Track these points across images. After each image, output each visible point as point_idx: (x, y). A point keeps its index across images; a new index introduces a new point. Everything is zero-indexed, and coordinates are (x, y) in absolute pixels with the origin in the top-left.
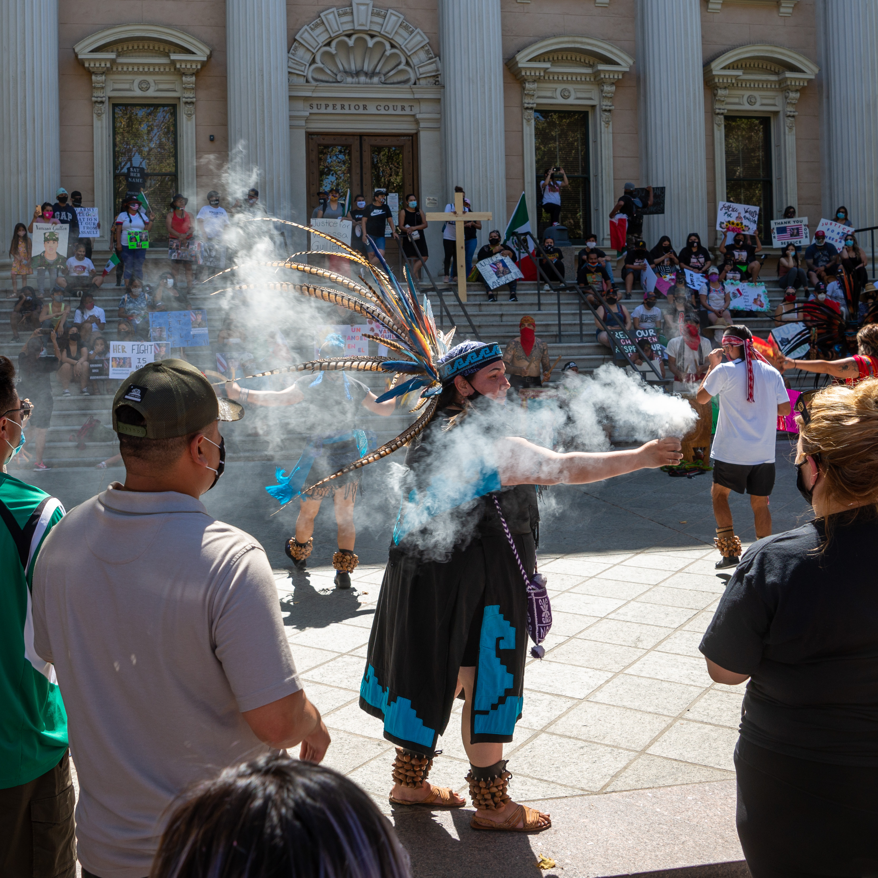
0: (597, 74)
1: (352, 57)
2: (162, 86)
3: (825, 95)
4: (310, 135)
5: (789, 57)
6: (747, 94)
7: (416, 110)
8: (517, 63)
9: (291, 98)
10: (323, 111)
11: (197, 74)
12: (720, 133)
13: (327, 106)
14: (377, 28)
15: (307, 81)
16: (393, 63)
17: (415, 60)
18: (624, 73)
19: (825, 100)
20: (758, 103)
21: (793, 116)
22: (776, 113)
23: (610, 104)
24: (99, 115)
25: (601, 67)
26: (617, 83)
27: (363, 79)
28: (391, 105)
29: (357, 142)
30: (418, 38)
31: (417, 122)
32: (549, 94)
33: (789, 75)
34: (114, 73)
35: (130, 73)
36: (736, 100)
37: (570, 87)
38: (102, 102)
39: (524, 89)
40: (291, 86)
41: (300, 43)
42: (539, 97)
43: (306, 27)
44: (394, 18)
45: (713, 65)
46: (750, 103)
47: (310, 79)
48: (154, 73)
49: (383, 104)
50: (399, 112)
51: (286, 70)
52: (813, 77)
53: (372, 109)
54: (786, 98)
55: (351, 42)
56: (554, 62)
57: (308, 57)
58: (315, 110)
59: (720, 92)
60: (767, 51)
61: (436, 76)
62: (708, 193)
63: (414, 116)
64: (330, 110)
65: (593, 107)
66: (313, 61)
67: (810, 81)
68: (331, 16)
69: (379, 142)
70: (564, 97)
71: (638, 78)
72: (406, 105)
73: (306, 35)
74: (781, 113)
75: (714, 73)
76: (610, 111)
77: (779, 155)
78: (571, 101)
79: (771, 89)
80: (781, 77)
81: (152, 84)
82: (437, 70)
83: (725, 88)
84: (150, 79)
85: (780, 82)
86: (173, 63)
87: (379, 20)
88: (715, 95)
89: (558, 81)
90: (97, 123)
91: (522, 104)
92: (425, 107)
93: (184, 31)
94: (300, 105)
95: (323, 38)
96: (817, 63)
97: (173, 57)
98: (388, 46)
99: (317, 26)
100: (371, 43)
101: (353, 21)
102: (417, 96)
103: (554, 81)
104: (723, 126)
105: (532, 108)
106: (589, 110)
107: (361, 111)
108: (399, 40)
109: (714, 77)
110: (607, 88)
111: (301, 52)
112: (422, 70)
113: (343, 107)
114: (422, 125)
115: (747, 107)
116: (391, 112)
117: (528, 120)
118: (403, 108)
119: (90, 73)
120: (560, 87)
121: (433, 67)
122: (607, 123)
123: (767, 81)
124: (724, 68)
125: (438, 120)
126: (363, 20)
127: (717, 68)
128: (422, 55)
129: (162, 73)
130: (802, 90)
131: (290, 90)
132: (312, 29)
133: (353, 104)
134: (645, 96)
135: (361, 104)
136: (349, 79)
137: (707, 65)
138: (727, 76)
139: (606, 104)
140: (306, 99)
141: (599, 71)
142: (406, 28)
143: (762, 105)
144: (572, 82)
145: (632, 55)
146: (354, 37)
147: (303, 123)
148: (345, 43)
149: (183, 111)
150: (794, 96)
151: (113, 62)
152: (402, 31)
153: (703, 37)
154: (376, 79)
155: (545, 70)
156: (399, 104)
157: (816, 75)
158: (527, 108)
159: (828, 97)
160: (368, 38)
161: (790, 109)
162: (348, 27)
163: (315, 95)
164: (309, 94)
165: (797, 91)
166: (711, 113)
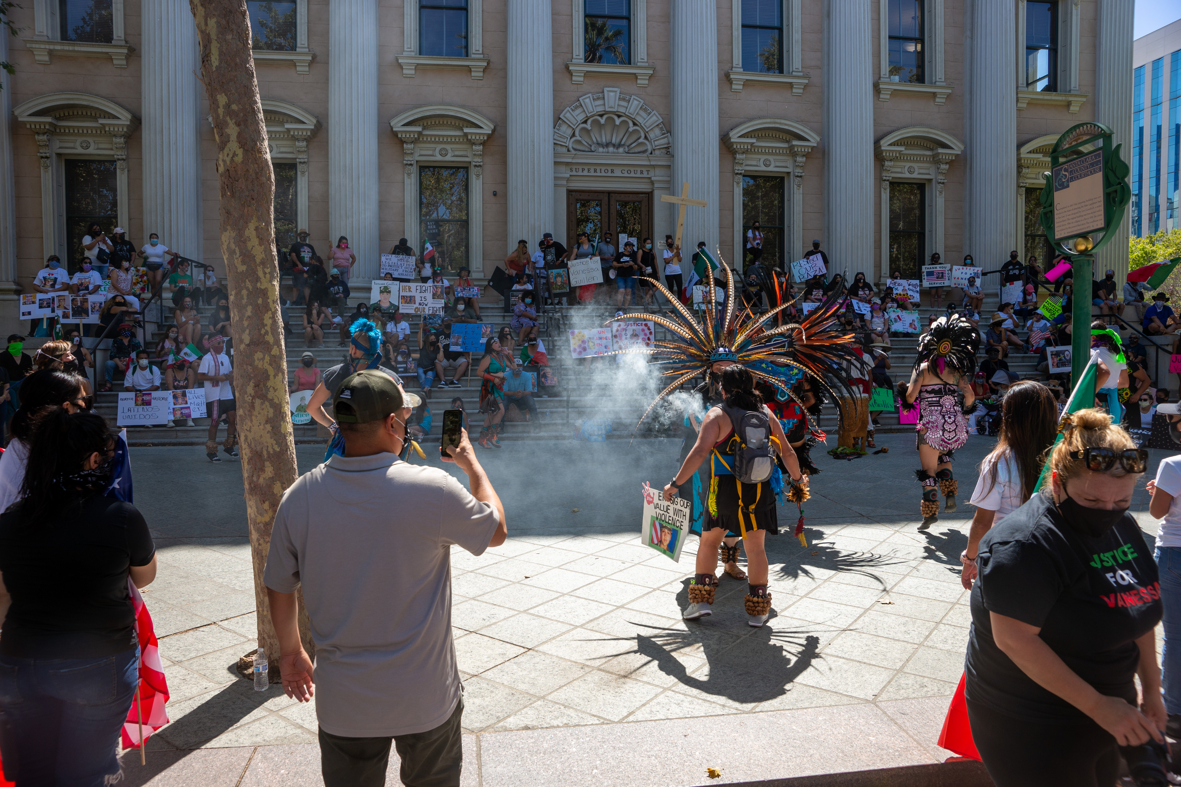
0: (792, 147)
1: (603, 132)
2: (457, 153)
3: (968, 167)
4: (570, 192)
5: (942, 136)
6: (908, 165)
7: (651, 174)
8: (730, 138)
9: (556, 163)
10: (580, 173)
11: (484, 143)
12: (886, 196)
13: (583, 170)
14: (622, 110)
15: (569, 151)
16: (635, 137)
17: (651, 135)
18: (813, 148)
19: (968, 171)
20: (916, 173)
21: (943, 183)
22: (930, 180)
23: (801, 171)
24: (409, 175)
25: (795, 143)
26: (807, 155)
27: (611, 149)
28: (632, 169)
29: (606, 198)
30: (654, 118)
31: (652, 183)
32: (754, 163)
33: (941, 150)
34: (420, 142)
35: (433, 142)
36: (899, 170)
37: (771, 158)
38: (411, 165)
39: (735, 158)
40: (556, 154)
41: (564, 121)
42: (746, 165)
43: (568, 108)
44: (636, 102)
45: (882, 142)
46: (910, 172)
47: (571, 149)
48: (451, 143)
49: (626, 169)
50: (639, 175)
51: (552, 142)
52: (959, 153)
53: (618, 173)
54: (938, 168)
55: (602, 121)
56: (758, 138)
57: (570, 132)
58: (574, 173)
59: (887, 163)
60: (924, 132)
61: (668, 148)
62: (875, 242)
63: (650, 178)
64: (586, 173)
65: (788, 173)
66: (574, 135)
67: (957, 156)
68: (587, 100)
69: (623, 198)
70: (766, 165)
71: (824, 151)
72: (644, 170)
73: (568, 115)
74: (934, 182)
75: (883, 148)
76: (801, 177)
77: (931, 213)
78: (771, 168)
79: (927, 162)
80: (935, 152)
81: (450, 151)
82: (669, 143)
83: (891, 160)
84: (448, 147)
85: (934, 156)
86: (466, 135)
87: (624, 104)
88: (883, 166)
89: (762, 153)
90: (407, 181)
91: (733, 170)
92: (658, 171)
93: (475, 110)
94: (563, 168)
95: (581, 117)
96: (963, 142)
97: (466, 130)
98: (631, 124)
99: (576, 107)
100: (618, 121)
101: (604, 105)
102: (652, 163)
103: (758, 153)
104: (888, 190)
105: (741, 174)
106: (785, 175)
107: (609, 174)
108: (639, 119)
109: (882, 151)
110: (799, 159)
111: (564, 128)
112: (656, 143)
113: (595, 171)
114: (656, 185)
115: (907, 175)
116: (632, 175)
117: (738, 183)
118: (642, 172)
119: (402, 142)
120: (763, 158)
121: (665, 141)
122: (799, 186)
123: (924, 155)
124: (890, 145)
125: (668, 182)
126: (612, 103)
127: (885, 144)
128: (657, 131)
129: (457, 143)
130: (951, 163)
131: (555, 157)
132: (573, 110)
133: (603, 169)
134: (829, 166)
135: (609, 169)
136: (601, 149)
137: (877, 142)
138: (893, 151)
139: (798, 171)
140: (567, 164)
141: (794, 146)
142: (645, 110)
143: (919, 174)
144: (772, 154)
145: (820, 133)
146: (605, 117)
147: (564, 183)
148: (598, 121)
149: (473, 171)
150: (944, 167)
151: (420, 133)
152: (642, 113)
153: (874, 120)
154: (621, 150)
155: (752, 144)
156: (639, 169)
157: (962, 151)
158: (737, 174)
159: (971, 169)
160: (616, 118)
161: (941, 177)
162: (600, 109)
163: (574, 161)
164: (570, 160)
165: (946, 163)
166: (879, 180)
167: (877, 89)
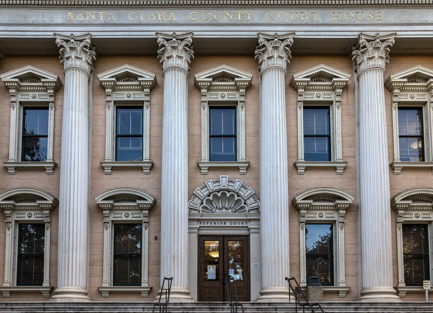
2: (135, 216)
4: (200, 236)
6: (415, 212)
7: (248, 224)
8: (296, 201)
9: (191, 219)
10: (206, 225)
11: (149, 210)
12: (400, 233)
14: (230, 188)
15: (199, 212)
16: (239, 203)
17: (248, 202)
20: (421, 217)
22: (431, 222)
23: (343, 219)
24: (107, 229)
26: (346, 209)
27: (224, 210)
28: (237, 222)
29: (222, 239)
30: (250, 191)
31: (249, 230)
32: (313, 216)
34: (114, 210)
36: (409, 216)
38: (108, 223)
39: (300, 213)
40: (190, 214)
41: (196, 195)
42: (308, 217)
43: (198, 188)
44: (238, 183)
46: (417, 217)
49: (233, 222)
51: (187, 206)
53: (228, 224)
56: (315, 200)
57: (200, 201)
58: (202, 225)
59: (400, 212)
60: (425, 191)
61: (258, 208)
62: (393, 261)
63: (247, 227)
64: (209, 225)
65: (335, 221)
66: (202, 203)
68: (210, 183)
69: (232, 239)
70: (320, 217)
72: (244, 222)
73: (198, 192)
76: (343, 222)
78: (324, 218)
79: (428, 210)
81: (130, 214)
83: (403, 210)
86: (138, 205)
87: (232, 184)
88: (397, 214)
89: (317, 210)
90: (105, 232)
91: (299, 220)
92: (252, 222)
93: (144, 191)
94: (195, 223)
95: (206, 193)
97: (138, 202)
98: (236, 196)
100: (228, 195)
101: (220, 185)
102: (248, 218)
105: (304, 222)
106: (333, 223)
107: (223, 225)
108: (241, 193)
109: (396, 204)
110: (341, 212)
111: (196, 199)
112: (251, 206)
113: (215, 223)
115: (415, 219)
116: (237, 225)
117: (302, 228)
118: (242, 224)
121: (256, 204)
122: (342, 228)
124: (402, 200)
125: (259, 228)
126: (224, 184)
127: (398, 200)
128: (252, 199)
129: (135, 210)
133: (219, 222)
134: (361, 215)
135: (223, 222)
136: (218, 211)
138: (404, 204)
139: (341, 219)
141: (337, 204)
142: (244, 187)
144: (324, 210)
146: (220, 192)
147: (196, 231)
148: (217, 195)
149: (143, 226)
151: (112, 205)
152: (242, 189)
153: (391, 186)
154: (230, 211)
155: (310, 204)
158: (301, 222)
160: (227, 192)
162: (217, 188)
163: (202, 218)
164: (199, 218)
166: (395, 222)
167: (392, 167)
